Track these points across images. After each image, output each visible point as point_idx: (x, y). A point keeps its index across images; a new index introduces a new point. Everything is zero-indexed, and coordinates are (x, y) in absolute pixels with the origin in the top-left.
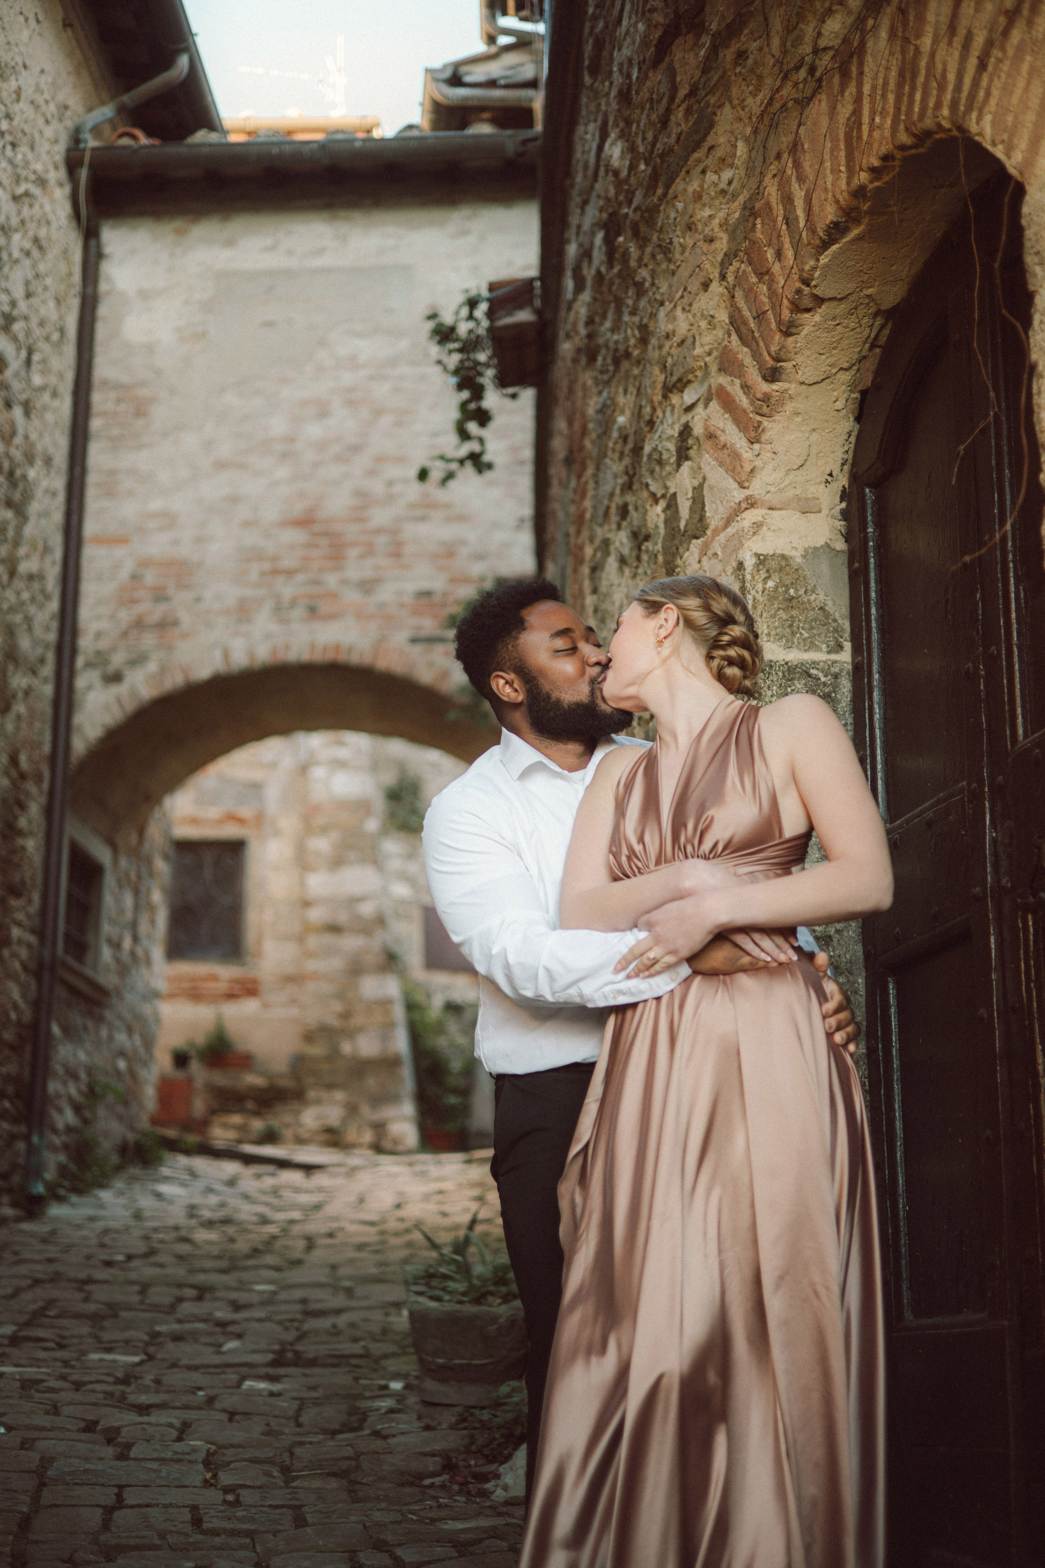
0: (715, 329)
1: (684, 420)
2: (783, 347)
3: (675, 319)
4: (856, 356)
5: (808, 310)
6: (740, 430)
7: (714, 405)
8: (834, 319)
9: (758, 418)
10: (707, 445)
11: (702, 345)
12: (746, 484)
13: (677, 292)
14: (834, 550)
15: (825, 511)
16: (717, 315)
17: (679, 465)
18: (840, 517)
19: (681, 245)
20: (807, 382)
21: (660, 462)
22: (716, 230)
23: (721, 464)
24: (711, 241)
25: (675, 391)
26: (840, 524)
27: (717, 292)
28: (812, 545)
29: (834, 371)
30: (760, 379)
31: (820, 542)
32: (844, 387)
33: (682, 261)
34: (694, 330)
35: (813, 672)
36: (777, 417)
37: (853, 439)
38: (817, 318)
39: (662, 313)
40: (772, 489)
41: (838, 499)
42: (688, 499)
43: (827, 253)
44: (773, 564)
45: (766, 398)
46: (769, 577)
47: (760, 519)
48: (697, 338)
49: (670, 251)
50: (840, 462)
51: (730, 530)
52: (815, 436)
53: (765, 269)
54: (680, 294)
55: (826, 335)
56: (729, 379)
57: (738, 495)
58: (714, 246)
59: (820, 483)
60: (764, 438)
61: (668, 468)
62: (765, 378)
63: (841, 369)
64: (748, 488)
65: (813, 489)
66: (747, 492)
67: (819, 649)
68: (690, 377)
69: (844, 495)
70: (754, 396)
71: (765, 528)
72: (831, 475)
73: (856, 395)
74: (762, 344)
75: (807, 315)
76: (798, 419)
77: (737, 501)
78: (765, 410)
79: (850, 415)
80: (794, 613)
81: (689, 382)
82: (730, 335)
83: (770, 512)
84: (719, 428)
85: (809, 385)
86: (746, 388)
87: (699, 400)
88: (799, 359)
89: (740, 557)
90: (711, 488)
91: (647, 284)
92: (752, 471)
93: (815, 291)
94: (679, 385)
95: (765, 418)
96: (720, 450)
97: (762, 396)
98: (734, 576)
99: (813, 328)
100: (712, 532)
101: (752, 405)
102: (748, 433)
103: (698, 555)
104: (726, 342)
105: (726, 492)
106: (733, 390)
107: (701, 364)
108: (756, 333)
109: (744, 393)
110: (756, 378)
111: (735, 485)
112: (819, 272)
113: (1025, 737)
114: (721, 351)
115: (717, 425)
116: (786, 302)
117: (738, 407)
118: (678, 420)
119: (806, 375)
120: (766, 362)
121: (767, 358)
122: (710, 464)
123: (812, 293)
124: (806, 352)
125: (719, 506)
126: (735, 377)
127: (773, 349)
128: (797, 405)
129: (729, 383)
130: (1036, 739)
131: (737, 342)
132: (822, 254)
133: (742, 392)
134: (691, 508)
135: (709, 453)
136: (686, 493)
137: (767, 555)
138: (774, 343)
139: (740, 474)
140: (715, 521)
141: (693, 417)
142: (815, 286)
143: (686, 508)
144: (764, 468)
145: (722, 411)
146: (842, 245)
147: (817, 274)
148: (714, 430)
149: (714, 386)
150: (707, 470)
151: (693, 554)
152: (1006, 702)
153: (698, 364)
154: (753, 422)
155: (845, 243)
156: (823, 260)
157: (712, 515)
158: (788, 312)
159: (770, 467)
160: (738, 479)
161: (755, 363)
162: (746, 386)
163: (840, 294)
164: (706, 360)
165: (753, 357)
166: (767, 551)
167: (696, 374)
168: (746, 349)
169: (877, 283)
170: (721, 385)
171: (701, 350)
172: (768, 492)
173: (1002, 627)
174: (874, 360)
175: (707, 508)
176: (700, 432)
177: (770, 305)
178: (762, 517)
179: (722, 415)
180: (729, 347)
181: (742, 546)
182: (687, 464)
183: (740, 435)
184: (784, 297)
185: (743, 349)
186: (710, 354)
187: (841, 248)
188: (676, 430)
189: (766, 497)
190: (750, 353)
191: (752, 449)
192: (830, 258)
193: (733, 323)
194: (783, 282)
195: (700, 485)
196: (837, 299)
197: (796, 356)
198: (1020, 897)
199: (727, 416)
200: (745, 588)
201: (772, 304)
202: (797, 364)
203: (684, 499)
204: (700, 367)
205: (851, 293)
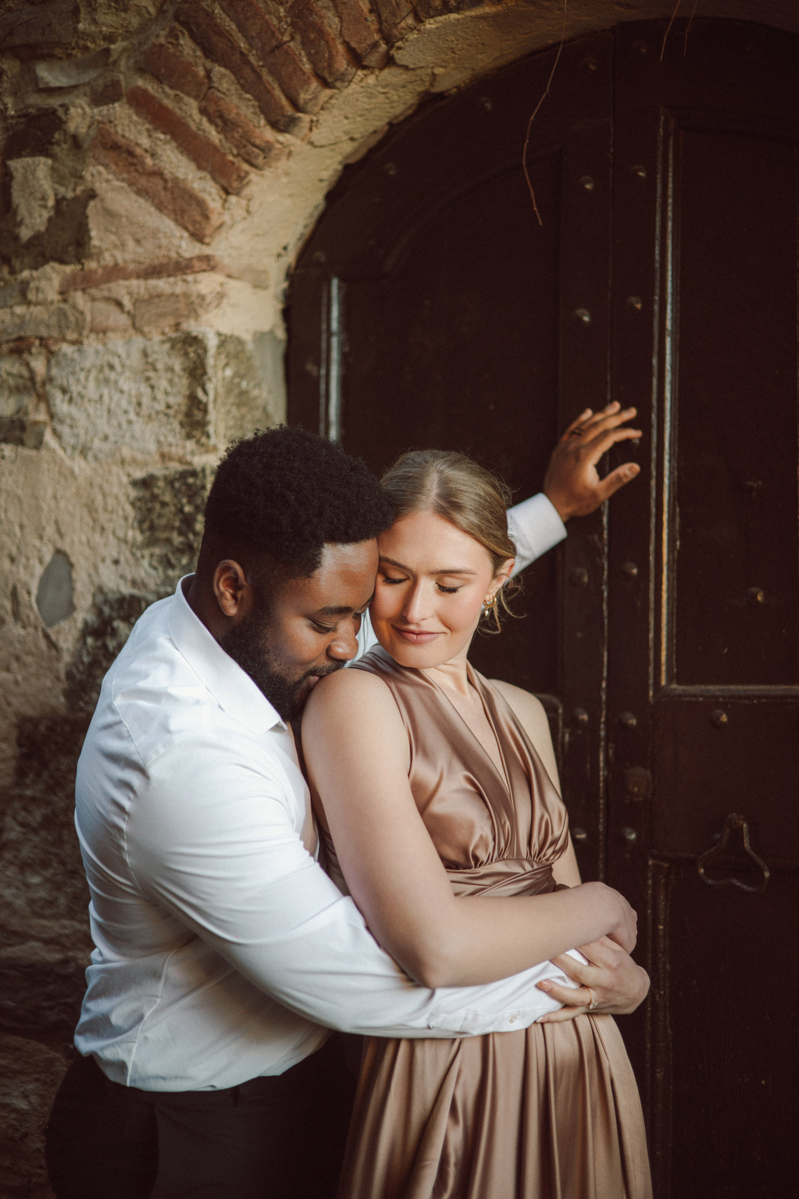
0: (125, 10)
1: (35, 100)
4: (371, 130)
5: (364, 67)
6: (200, 167)
8: (386, 86)
9: (245, 167)
10: (101, 153)
11: (94, 22)
12: (208, 240)
14: (276, 337)
15: (271, 289)
17: (11, 152)
18: (281, 299)
20: (316, 143)
23: (141, 192)
25: (9, 55)
26: (280, 306)
28: (260, 329)
29: (344, 138)
30: (263, 122)
31: (266, 328)
36: (267, 172)
37: (316, 214)
38: (371, 80)
40: (234, 253)
41: (283, 277)
42: (45, 207)
43: (438, 18)
44: (230, 347)
45: (266, 149)
46: (226, 365)
47: (218, 289)
50: (297, 236)
51: (162, 285)
52: (289, 202)
55: (366, 100)
56: (170, 91)
59: (273, 255)
60: (246, 192)
62: (275, 125)
63: (352, 139)
64: (208, 244)
65: (265, 261)
66: (206, 251)
68: (58, 51)
69: (288, 275)
70: (246, 137)
71: (225, 301)
72: (285, 248)
73: (341, 168)
75: (360, 72)
76: (284, 180)
77: (187, 255)
78: (260, 161)
79: (326, 188)
81: (52, 56)
82: (177, 38)
83: (228, 280)
84: (137, 144)
85: (315, 147)
86: (223, 122)
87: (75, 87)
88: (324, 116)
89: (192, 326)
90: (110, 214)
92: (220, 226)
93: (393, 52)
94: (23, 52)
95: (254, 170)
96: (140, 174)
97: (258, 142)
98: (167, 346)
99: (359, 89)
100: (105, 268)
101: (237, 147)
102: (224, 182)
103: (61, 285)
104: (162, 40)
105: (155, 233)
106: (180, 108)
107: (89, 44)
108: (252, 59)
109: (211, 121)
110: (250, 116)
111: (178, 232)
112: (416, 36)
113: (670, 680)
114: (146, 47)
115: (132, 137)
116: (341, 48)
117: (195, 136)
118: (14, 94)
119: (318, 136)
120: (282, 107)
121: (284, 101)
122: (108, 181)
123: (387, 52)
124: (335, 112)
125: (131, 244)
126: (188, 94)
127: (303, 97)
128: (292, 164)
129: (167, 96)
130: (718, 697)
131: (194, 51)
132: (432, 17)
133: (205, 120)
134: (50, 220)
135: (106, 166)
136: (39, 195)
137: (226, 336)
138: (307, 90)
139: (194, 222)
140: (114, 257)
141: (62, 105)
142: (399, 48)
143: (36, 214)
144: (232, 226)
145: (147, 126)
146: (460, 17)
147: (413, 36)
148: (122, 141)
149: (123, 84)
150: (100, 187)
151: (50, 279)
152: (651, 635)
153: (81, 42)
154: (238, 169)
155: (467, 16)
156: (430, 25)
157: (104, 246)
158: (345, 62)
159: (240, 226)
160: (191, 228)
161: (248, 96)
162: (221, 117)
163: (414, 64)
164: (103, 44)
165: (243, 87)
166: (226, 330)
167: (74, 52)
168: (222, 70)
169: (452, 65)
170: (145, 92)
171: (93, 28)
172: (229, 255)
173: (652, 548)
174: (379, 137)
175: (93, 233)
176: (83, 130)
177: (298, 37)
178: (222, 285)
179: (148, 130)
180: (172, 50)
181: (197, 317)
182: (42, 159)
183: (201, 174)
184: (338, 41)
185: (209, 64)
186: (110, 38)
187: (458, 20)
188: (10, 105)
189: (226, 261)
190: (232, 77)
191: (225, 201)
192: (439, 25)
193: (185, 24)
194: (337, 20)
195: (76, 199)
196: (406, 68)
197: (321, 112)
198: (654, 857)
199: (162, 136)
200: (205, 373)
201: (303, 37)
202: (317, 121)
203: (35, 204)
204: (87, 48)
205: (423, 67)
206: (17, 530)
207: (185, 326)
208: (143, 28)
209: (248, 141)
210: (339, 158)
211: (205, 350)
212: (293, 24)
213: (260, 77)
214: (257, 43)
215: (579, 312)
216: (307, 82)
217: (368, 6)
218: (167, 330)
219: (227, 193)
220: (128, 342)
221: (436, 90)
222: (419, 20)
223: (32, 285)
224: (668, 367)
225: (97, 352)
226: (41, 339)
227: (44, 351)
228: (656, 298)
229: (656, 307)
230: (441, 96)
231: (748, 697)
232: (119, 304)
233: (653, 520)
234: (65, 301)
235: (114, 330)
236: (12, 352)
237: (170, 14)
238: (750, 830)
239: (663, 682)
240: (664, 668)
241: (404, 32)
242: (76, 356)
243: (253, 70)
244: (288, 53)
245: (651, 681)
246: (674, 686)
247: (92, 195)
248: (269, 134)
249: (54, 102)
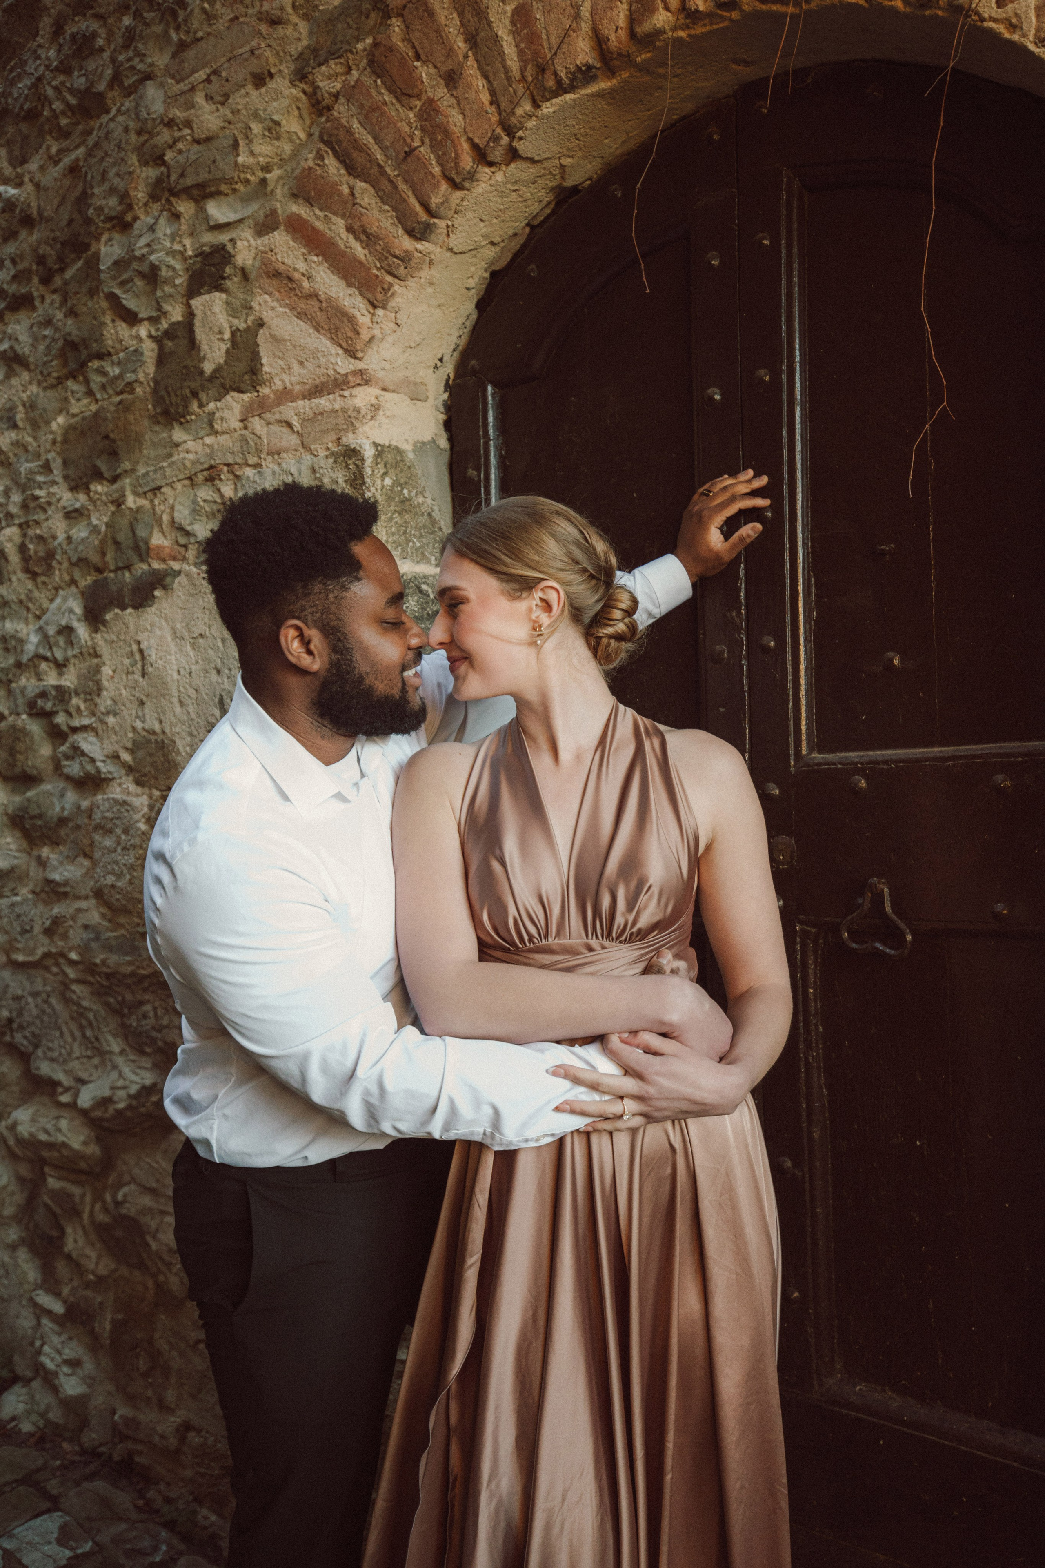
0: (278, 138)
1: (209, 238)
2: (447, 201)
3: (191, 105)
4: (511, 233)
5: (491, 164)
6: (349, 285)
7: (279, 238)
8: (516, 182)
9: (389, 279)
10: (266, 282)
11: (252, 153)
12: (360, 355)
13: (194, 72)
14: (438, 447)
15: (431, 401)
16: (284, 123)
17: (192, 291)
18: (442, 410)
19: (204, 11)
20: (455, 249)
21: (152, 276)
22: (289, 10)
23: (303, 316)
24: (275, 22)
25: (184, 196)
26: (442, 417)
27: (287, 92)
28: (421, 439)
29: (484, 243)
30: (401, 231)
31: (427, 437)
32: (483, 263)
33: (209, 34)
34: (235, 130)
35: (424, 587)
36: (411, 283)
37: (469, 324)
38: (499, 177)
39: (151, 91)
40: (387, 366)
41: (442, 389)
42: (223, 340)
43: (554, 101)
44: (389, 457)
45: (406, 258)
46: (385, 474)
47: (374, 401)
48: (242, 143)
49: (174, 14)
50: (452, 347)
51: (323, 402)
52: (438, 313)
53: (416, 91)
54: (201, 75)
55: (498, 199)
56: (320, 214)
57: (344, 365)
58: (280, 31)
59: (429, 367)
60: (392, 304)
61: (168, 289)
62: (411, 233)
63: (492, 243)
64: (360, 359)
65: (422, 373)
66: (360, 365)
67: (428, 561)
68: (224, 188)
69: (447, 386)
70: (387, 249)
71: (381, 413)
72: (441, 360)
73: (487, 275)
74: (402, 186)
75: (487, 170)
76: (430, 290)
77: (343, 371)
78: (402, 271)
79: (475, 296)
80: (407, 517)
81: (219, 193)
82: (323, 159)
83: (384, 393)
84: (295, 269)
85: (456, 253)
86: (366, 236)
87: (240, 221)
88: (459, 220)
89: (350, 440)
90: (276, 340)
91: (100, 42)
92: (371, 340)
93: (515, 144)
94: (195, 192)
95: (397, 281)
96: (299, 298)
97: (397, 252)
98: (331, 460)
99: (488, 188)
100: (275, 392)
101: (379, 260)
102: (370, 296)
103: (241, 412)
104: (311, 163)
105: (315, 354)
106: (330, 229)
107: (249, 176)
108: (388, 170)
109: (357, 238)
110: (390, 227)
111: (335, 350)
112: (534, 123)
113: (811, 750)
114: (297, 172)
115: (290, 264)
116: (466, 146)
117: (343, 254)
118: (191, 235)
119: (457, 241)
120: (417, 213)
121: (418, 208)
122: (273, 308)
123: (510, 145)
124: (470, 215)
125: (296, 367)
126: (335, 214)
127: (435, 201)
128: (434, 273)
129: (318, 218)
130: (856, 763)
131: (338, 170)
132: (548, 100)
133: (351, 236)
134: (227, 352)
135: (270, 294)
136: (216, 330)
137: (383, 446)
138: (438, 193)
139: (347, 338)
140: (282, 381)
141: (231, 240)
142: (521, 139)
143: (216, 349)
144: (382, 339)
145: (303, 250)
146: (576, 96)
147: (531, 124)
148: (282, 268)
149: (280, 212)
150: (266, 315)
151: (230, 408)
152: (790, 705)
153: (242, 176)
154: (382, 282)
155: (583, 95)
156: (548, 108)
157: (274, 372)
158: (470, 160)
159: (390, 339)
160: (344, 344)
161: (387, 207)
162: (365, 232)
163: (539, 155)
164: (261, 175)
165: (381, 198)
166: (383, 440)
167: (237, 187)
168: (363, 184)
169: (580, 154)
170: (299, 216)
171: (251, 160)
172: (383, 369)
173: (788, 619)
174: (521, 240)
175: (264, 361)
176: (249, 262)
177: (427, 141)
178: (377, 397)
179: (304, 254)
180: (319, 172)
181: (354, 429)
182: (217, 294)
183: (350, 291)
184: (463, 139)
185: (351, 180)
186: (267, 169)
187: (574, 100)
188: (188, 246)
189: (380, 374)
190: (373, 191)
191: (373, 315)
192: (556, 108)
193: (328, 144)
194: (460, 117)
195: (248, 329)
196: (531, 160)
197: (456, 216)
198: (801, 923)
199: (315, 258)
200: (364, 483)
201: (431, 140)
202: (453, 225)
203: (214, 338)
204: (248, 181)
205: (549, 158)
206: (220, 644)
207: (344, 440)
208: (295, 155)
209: (389, 252)
210: (484, 265)
211: (363, 460)
212: (423, 129)
213: (395, 187)
214: (391, 152)
215: (710, 391)
216: (437, 186)
217: (489, 98)
218: (330, 445)
219: (375, 307)
220: (299, 461)
221: (568, 183)
222: (536, 105)
223: (217, 415)
224: (798, 437)
225: (274, 473)
226: (228, 465)
227: (231, 477)
228: (784, 368)
229: (784, 377)
230: (575, 190)
231: (886, 762)
232: (289, 425)
233: (788, 593)
234: (246, 428)
235: (286, 451)
236: (207, 480)
237: (316, 137)
238: (891, 894)
239: (804, 752)
240: (804, 737)
241: (522, 120)
242: (257, 478)
243: (390, 181)
244: (419, 159)
245: (792, 751)
246: (815, 755)
247: (261, 324)
248: (407, 244)
249: (223, 238)
